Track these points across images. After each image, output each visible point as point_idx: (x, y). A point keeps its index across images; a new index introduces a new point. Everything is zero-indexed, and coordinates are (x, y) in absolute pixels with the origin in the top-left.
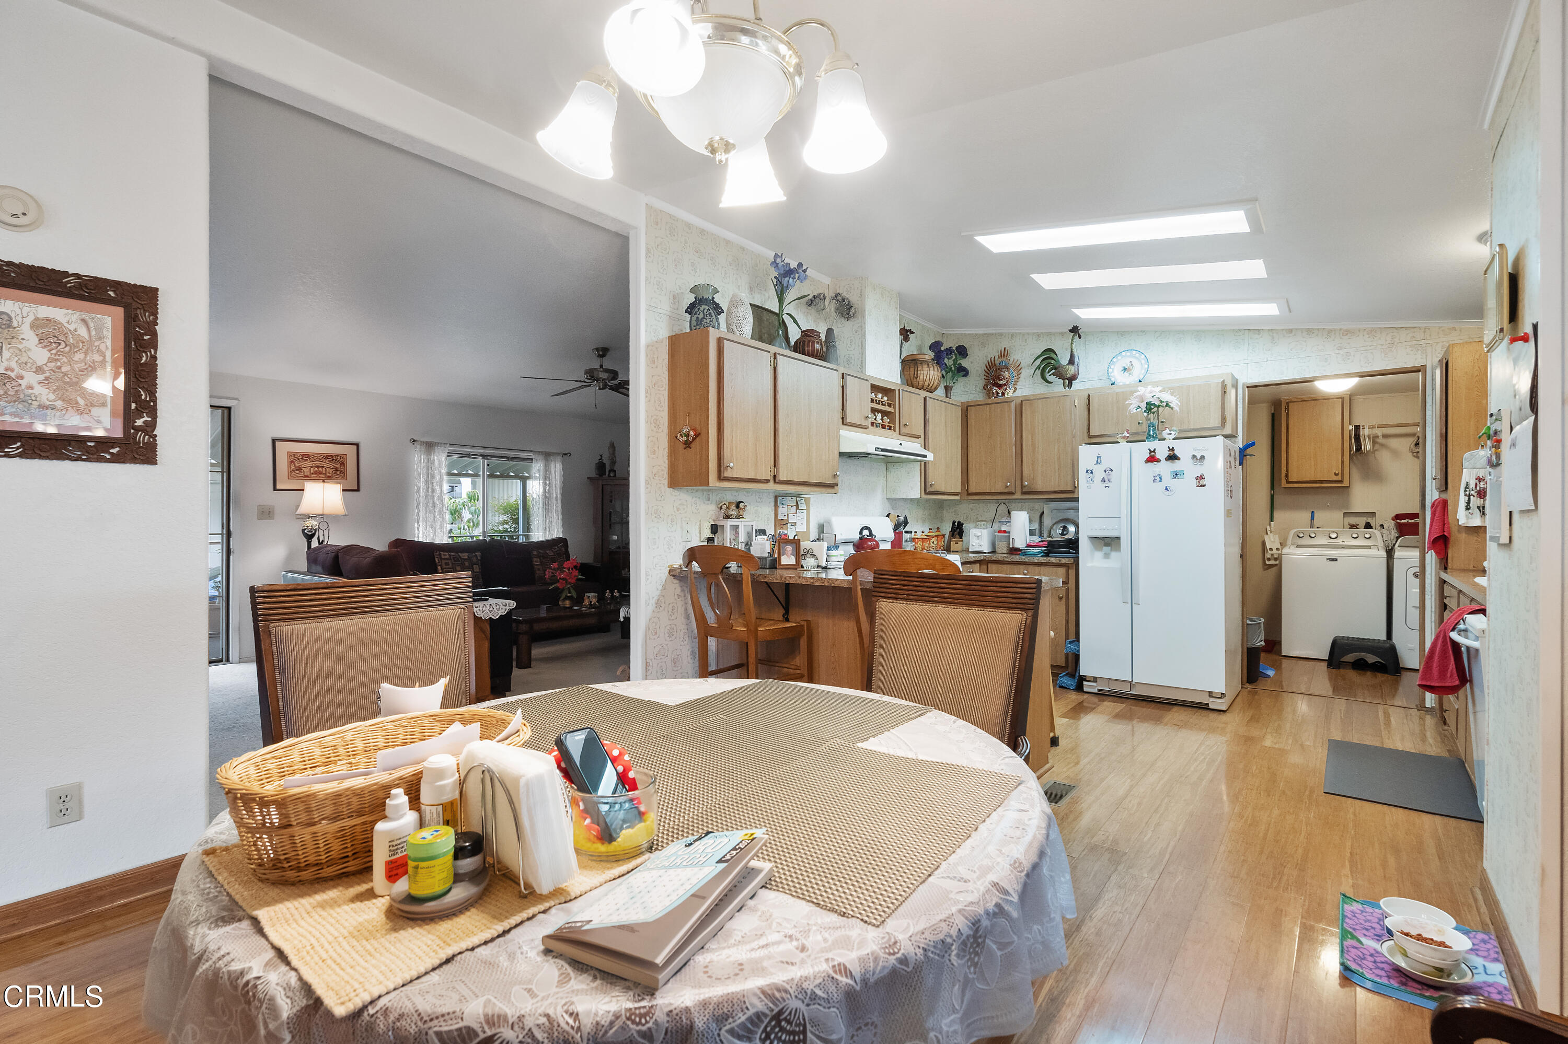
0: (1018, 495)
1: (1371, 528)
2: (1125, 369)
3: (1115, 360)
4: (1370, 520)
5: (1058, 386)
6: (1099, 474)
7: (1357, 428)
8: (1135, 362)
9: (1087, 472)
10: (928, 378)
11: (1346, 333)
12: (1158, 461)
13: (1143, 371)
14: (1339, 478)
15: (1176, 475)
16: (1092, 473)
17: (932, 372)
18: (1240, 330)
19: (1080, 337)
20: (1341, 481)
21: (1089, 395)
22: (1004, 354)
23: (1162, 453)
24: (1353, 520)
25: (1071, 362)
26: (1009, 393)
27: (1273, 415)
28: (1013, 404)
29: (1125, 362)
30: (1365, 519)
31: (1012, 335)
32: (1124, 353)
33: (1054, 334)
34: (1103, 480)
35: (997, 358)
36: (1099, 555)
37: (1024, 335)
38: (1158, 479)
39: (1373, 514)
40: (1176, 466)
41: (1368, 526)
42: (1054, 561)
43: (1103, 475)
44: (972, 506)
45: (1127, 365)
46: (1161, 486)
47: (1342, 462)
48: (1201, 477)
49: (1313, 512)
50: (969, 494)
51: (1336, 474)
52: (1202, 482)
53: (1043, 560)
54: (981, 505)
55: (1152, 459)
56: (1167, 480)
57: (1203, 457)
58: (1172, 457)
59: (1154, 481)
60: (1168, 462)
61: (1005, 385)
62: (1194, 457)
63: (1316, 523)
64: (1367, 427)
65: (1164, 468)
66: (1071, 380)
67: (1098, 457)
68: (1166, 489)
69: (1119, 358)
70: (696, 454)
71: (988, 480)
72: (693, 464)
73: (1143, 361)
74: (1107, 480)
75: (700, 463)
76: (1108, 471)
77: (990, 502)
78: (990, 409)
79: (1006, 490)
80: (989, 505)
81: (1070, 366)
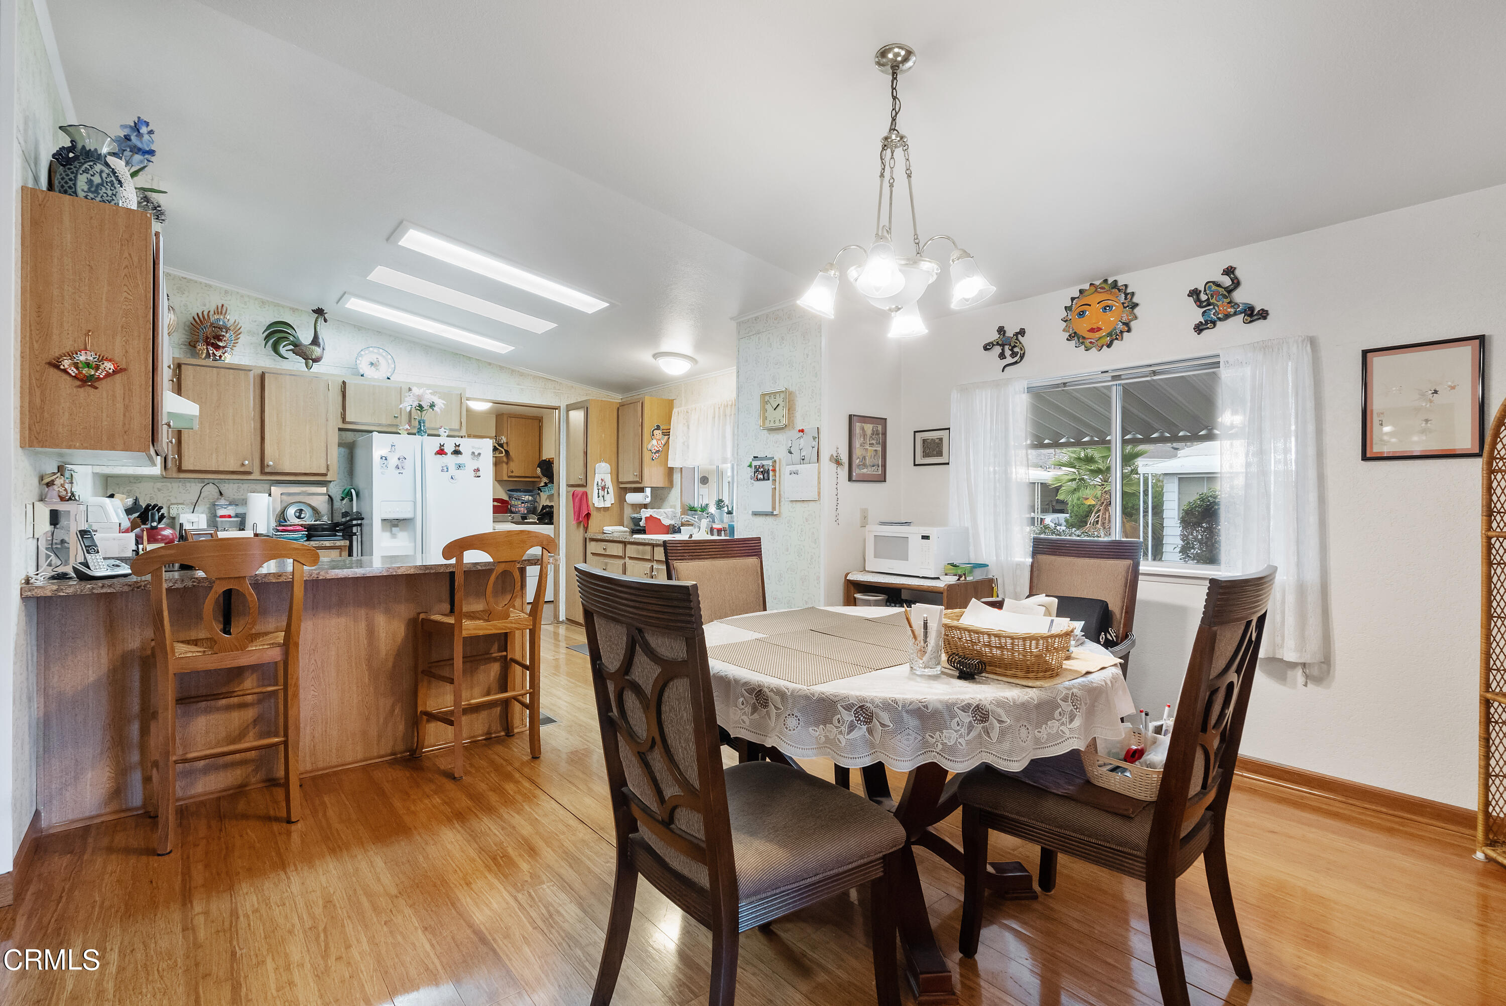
0: (256, 475)
2: (372, 364)
3: (362, 353)
5: (296, 364)
6: (393, 461)
8: (381, 359)
9: (381, 458)
11: (522, 375)
12: (446, 454)
13: (390, 370)
15: (459, 467)
16: (386, 459)
18: (457, 354)
19: (325, 321)
21: (344, 383)
22: (221, 310)
23: (449, 448)
25: (315, 341)
26: (229, 358)
28: (251, 374)
29: (373, 358)
31: (226, 292)
32: (371, 349)
33: (283, 307)
34: (397, 467)
35: (212, 313)
37: (242, 296)
40: (459, 459)
43: (397, 462)
45: (375, 361)
46: (448, 475)
48: (478, 470)
50: (180, 470)
52: (477, 473)
55: (441, 452)
56: (452, 470)
57: (479, 454)
58: (457, 452)
59: (442, 470)
60: (453, 456)
61: (224, 347)
62: (473, 453)
65: (450, 460)
66: (310, 359)
67: (392, 446)
68: (452, 478)
69: (367, 352)
70: (113, 401)
71: (214, 456)
72: (105, 415)
73: (390, 361)
74: (400, 467)
75: (124, 415)
76: (402, 459)
77: (189, 482)
78: (218, 374)
79: (242, 469)
80: (188, 485)
81: (314, 347)
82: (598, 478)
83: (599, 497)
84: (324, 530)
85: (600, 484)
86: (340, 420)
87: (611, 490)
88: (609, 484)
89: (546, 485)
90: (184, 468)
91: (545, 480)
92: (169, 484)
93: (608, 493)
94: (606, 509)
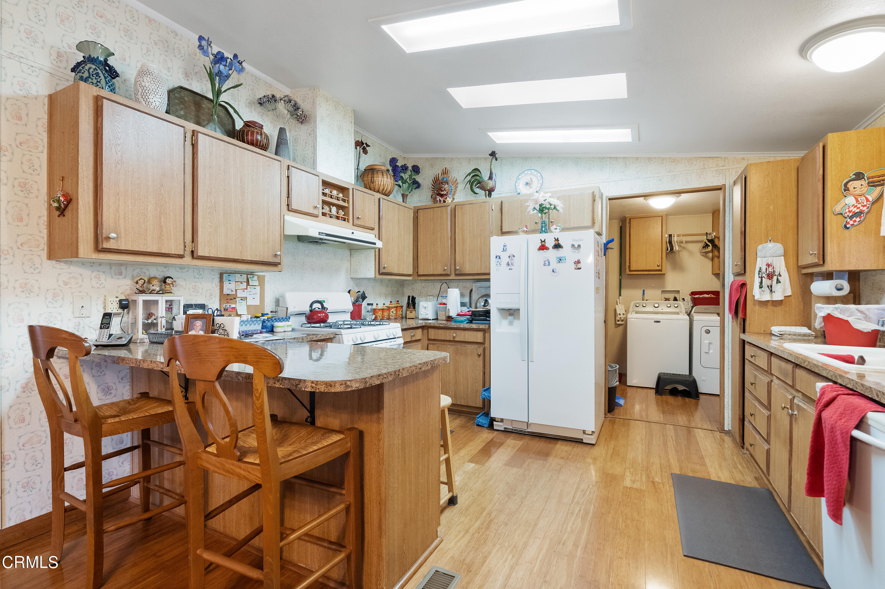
0: (453, 277)
1: (677, 300)
2: (527, 184)
3: (520, 177)
4: (677, 296)
6: (505, 259)
7: (670, 236)
8: (535, 180)
9: (496, 257)
10: (382, 183)
11: (674, 161)
13: (539, 185)
14: (660, 268)
15: (560, 260)
16: (500, 258)
17: (385, 179)
18: (604, 158)
19: (496, 160)
20: (661, 270)
21: (502, 202)
22: (445, 172)
23: (550, 244)
24: (667, 296)
25: (491, 178)
27: (621, 227)
28: (449, 208)
29: (527, 179)
30: (674, 295)
31: (452, 159)
32: (526, 172)
33: (480, 159)
34: (508, 264)
35: (440, 175)
36: (505, 322)
37: (459, 159)
38: (547, 263)
39: (678, 292)
41: (675, 299)
42: (475, 327)
43: (508, 260)
44: (423, 284)
45: (528, 180)
46: (550, 268)
47: (662, 258)
48: (578, 262)
49: (644, 290)
50: (418, 275)
51: (658, 266)
52: (579, 266)
53: (467, 326)
54: (430, 284)
55: (543, 247)
56: (554, 264)
57: (579, 246)
58: (557, 246)
59: (544, 265)
60: (555, 250)
61: (445, 195)
62: (573, 246)
63: (646, 298)
64: (676, 236)
65: (552, 254)
66: (490, 192)
67: (504, 246)
68: (553, 271)
69: (523, 175)
71: (432, 265)
73: (539, 178)
74: (510, 264)
76: (511, 257)
77: (436, 282)
78: (433, 211)
79: (444, 273)
80: (435, 284)
81: (490, 181)
82: (761, 263)
83: (761, 287)
84: (480, 315)
85: (764, 270)
86: (500, 231)
87: (785, 278)
88: (780, 270)
93: (778, 281)
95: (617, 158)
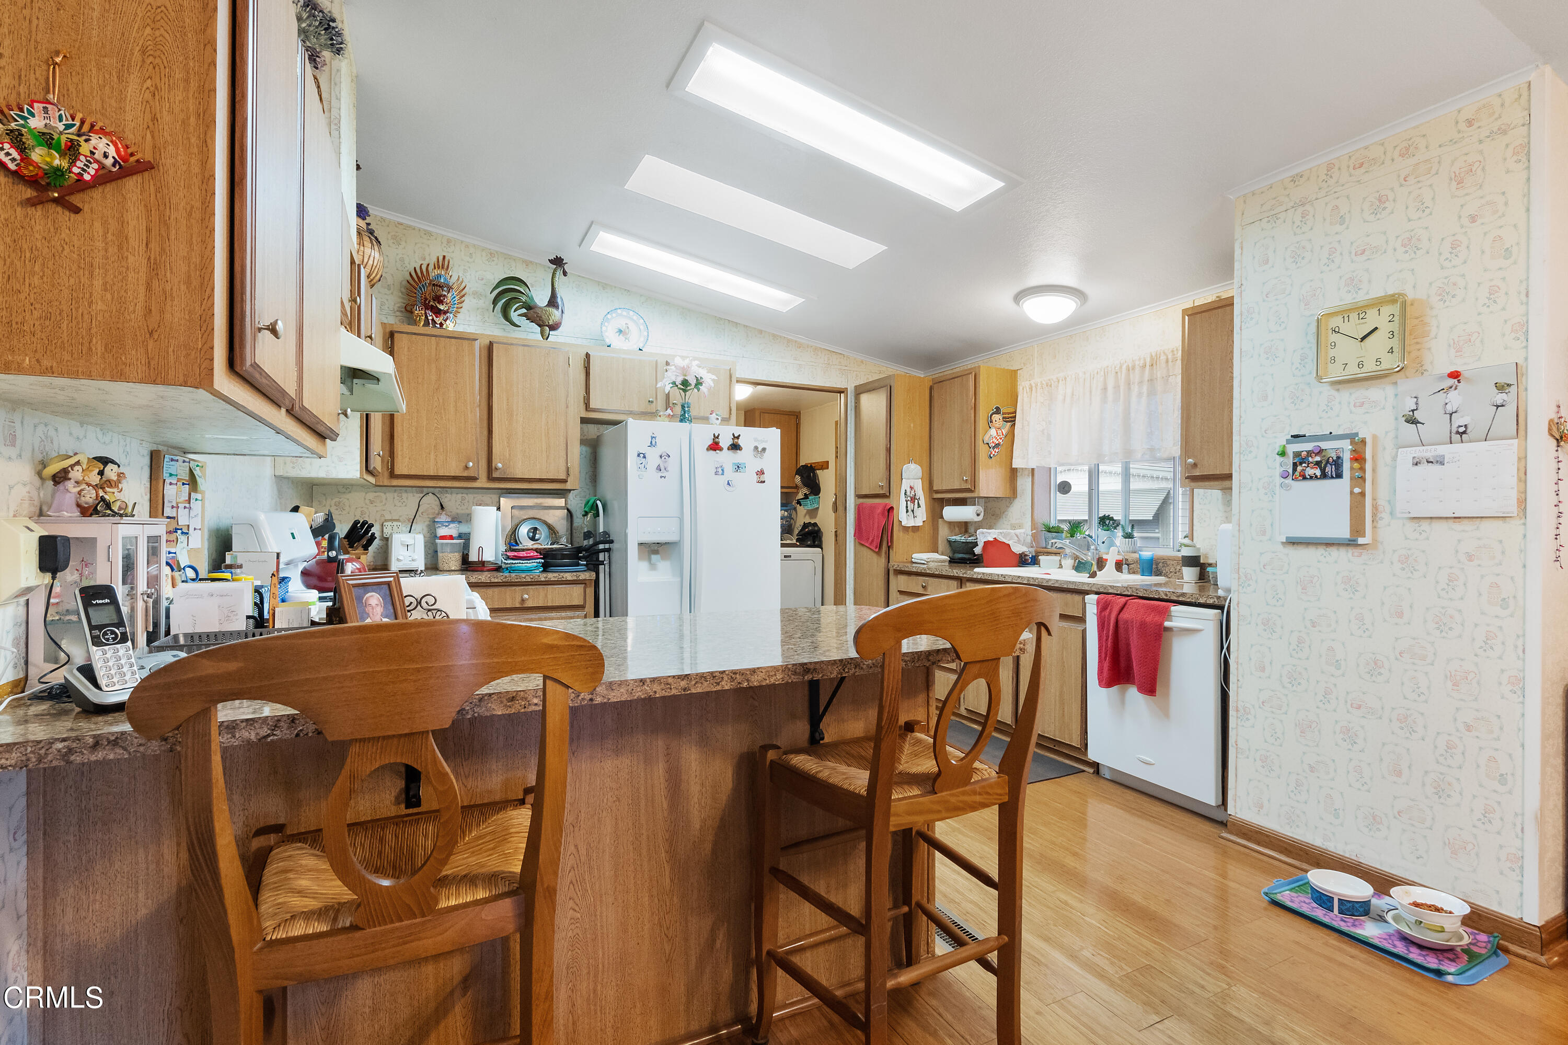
0: (482, 482)
2: (620, 331)
3: (609, 316)
5: (531, 331)
6: (653, 459)
8: (632, 326)
9: (639, 455)
10: (371, 262)
11: (800, 346)
12: (721, 449)
13: (642, 339)
15: (738, 467)
16: (644, 457)
17: (368, 251)
19: (565, 274)
21: (588, 356)
22: (442, 264)
23: (725, 442)
25: (553, 302)
26: (450, 326)
28: (477, 343)
29: (621, 323)
31: (449, 241)
32: (619, 311)
34: (659, 469)
35: (431, 267)
36: (644, 565)
37: (467, 246)
38: (720, 471)
40: (738, 457)
42: (569, 578)
43: (658, 461)
45: (623, 328)
46: (723, 480)
48: (761, 473)
50: (392, 475)
52: (762, 478)
54: (390, 495)
55: (715, 446)
56: (730, 474)
57: (764, 449)
58: (735, 447)
59: (716, 473)
60: (730, 452)
61: (445, 312)
62: (756, 448)
65: (726, 457)
66: (548, 326)
67: (652, 438)
68: (728, 484)
69: (614, 315)
70: (120, 247)
71: (432, 456)
72: (98, 283)
73: (642, 327)
74: (662, 469)
75: (149, 287)
76: (664, 456)
78: (437, 344)
79: (465, 474)
80: (404, 495)
81: (551, 309)
82: (905, 485)
83: (907, 511)
84: (564, 557)
85: (908, 493)
86: (583, 407)
87: (922, 502)
88: (920, 494)
89: (806, 497)
90: (398, 471)
91: (805, 490)
92: (382, 494)
93: (919, 506)
94: (915, 529)
95: (736, 323)
